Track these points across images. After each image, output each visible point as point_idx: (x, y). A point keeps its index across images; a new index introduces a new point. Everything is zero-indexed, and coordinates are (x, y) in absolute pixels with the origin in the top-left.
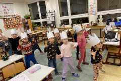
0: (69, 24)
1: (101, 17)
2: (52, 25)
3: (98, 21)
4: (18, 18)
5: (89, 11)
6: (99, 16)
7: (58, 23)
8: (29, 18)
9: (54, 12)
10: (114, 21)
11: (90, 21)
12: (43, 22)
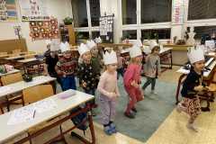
0: (136, 38)
1: (192, 30)
2: (107, 38)
3: (187, 37)
4: (53, 22)
5: (173, 17)
6: (188, 28)
7: (118, 35)
9: (113, 16)
10: (214, 39)
11: (173, 35)
12: (93, 32)
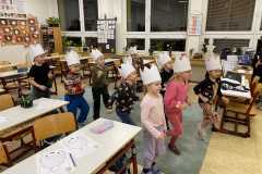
0: (143, 49)
1: (211, 42)
2: (108, 47)
3: (205, 50)
4: (32, 22)
7: (122, 44)
8: (57, 25)
9: (116, 19)
11: (188, 47)
12: (87, 39)
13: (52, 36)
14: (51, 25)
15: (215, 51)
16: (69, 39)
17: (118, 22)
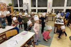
0: (36, 12)
2: (26, 11)
3: (52, 12)
4: (4, 5)
5: (48, 6)
6: (52, 9)
7: (30, 11)
9: (28, 4)
12: (20, 9)
13: (10, 9)
14: (10, 6)
15: (55, 12)
16: (15, 9)
17: (29, 4)
